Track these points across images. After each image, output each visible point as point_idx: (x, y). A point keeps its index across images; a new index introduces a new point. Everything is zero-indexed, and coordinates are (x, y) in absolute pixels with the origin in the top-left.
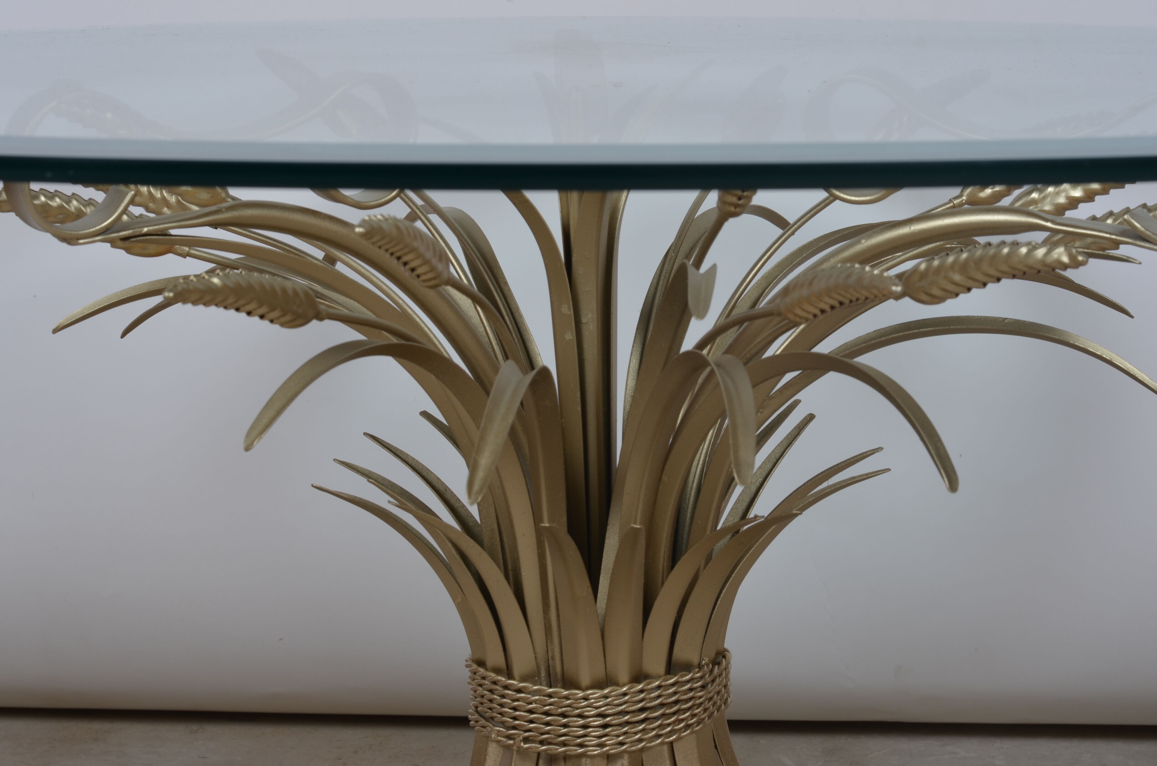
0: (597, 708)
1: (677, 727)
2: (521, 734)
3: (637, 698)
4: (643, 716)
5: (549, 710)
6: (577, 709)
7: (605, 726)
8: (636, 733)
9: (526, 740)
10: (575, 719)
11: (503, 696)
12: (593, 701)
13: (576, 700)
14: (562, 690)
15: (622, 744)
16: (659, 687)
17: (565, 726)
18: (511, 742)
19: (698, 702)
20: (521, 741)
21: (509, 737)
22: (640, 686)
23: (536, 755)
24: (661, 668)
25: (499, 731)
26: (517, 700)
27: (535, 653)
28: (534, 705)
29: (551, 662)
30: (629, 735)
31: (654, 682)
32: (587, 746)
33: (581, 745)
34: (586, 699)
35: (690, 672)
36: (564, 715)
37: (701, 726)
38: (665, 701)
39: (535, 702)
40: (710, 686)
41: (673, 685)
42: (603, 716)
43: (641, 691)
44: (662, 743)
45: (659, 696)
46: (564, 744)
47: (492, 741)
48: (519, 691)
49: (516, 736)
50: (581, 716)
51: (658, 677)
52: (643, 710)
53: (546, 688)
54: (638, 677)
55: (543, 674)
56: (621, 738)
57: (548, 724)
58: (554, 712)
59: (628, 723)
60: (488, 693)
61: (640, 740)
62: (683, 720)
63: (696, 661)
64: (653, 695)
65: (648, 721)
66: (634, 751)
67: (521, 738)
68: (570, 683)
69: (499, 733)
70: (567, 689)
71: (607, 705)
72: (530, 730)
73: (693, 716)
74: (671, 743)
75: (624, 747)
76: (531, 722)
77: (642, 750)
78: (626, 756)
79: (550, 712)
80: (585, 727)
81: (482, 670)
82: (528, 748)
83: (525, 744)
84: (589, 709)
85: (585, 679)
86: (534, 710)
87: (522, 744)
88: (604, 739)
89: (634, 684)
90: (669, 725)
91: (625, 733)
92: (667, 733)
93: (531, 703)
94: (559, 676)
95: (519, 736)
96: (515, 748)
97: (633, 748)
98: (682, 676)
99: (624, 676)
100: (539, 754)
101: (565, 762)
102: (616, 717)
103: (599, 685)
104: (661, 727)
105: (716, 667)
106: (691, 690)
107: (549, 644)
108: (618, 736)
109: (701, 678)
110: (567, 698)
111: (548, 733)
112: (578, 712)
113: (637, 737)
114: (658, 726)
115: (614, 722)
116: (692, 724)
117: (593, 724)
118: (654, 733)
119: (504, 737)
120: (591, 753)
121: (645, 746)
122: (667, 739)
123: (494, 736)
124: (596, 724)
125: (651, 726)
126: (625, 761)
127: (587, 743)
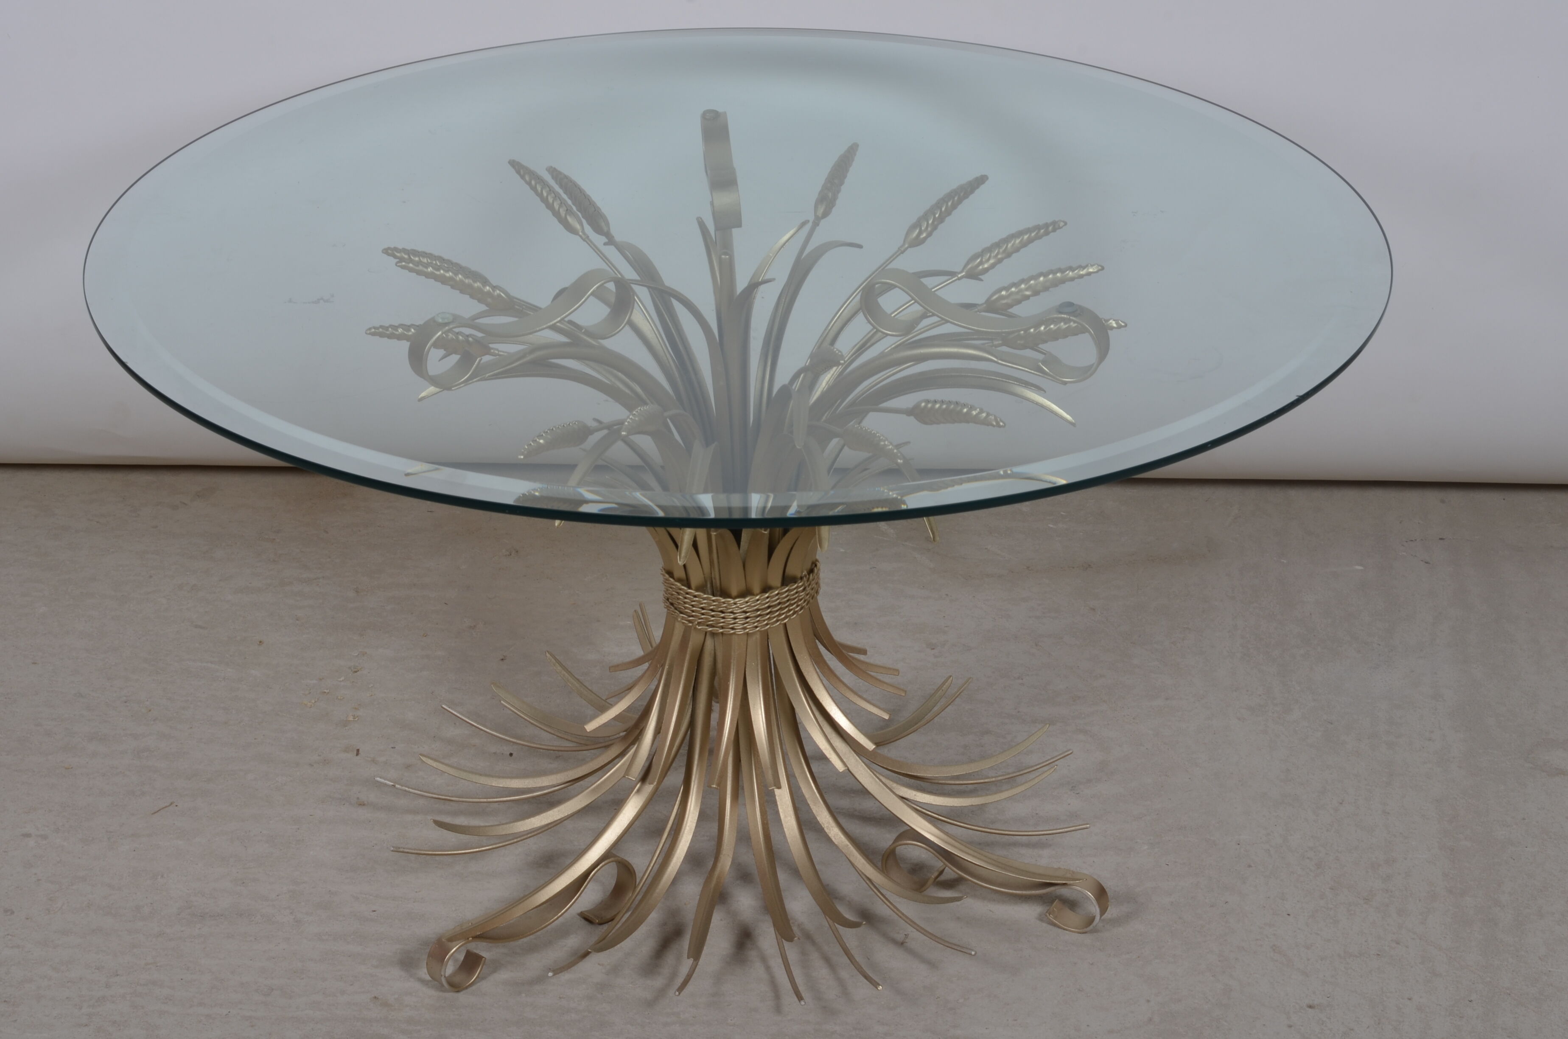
0: (741, 608)
1: (788, 614)
2: (696, 620)
3: (764, 602)
4: (769, 610)
5: (714, 608)
6: (730, 609)
7: (747, 618)
8: (764, 621)
9: (699, 624)
10: (728, 614)
11: (686, 598)
12: (739, 605)
13: (729, 604)
14: (721, 598)
15: (756, 627)
16: (778, 594)
17: (723, 618)
18: (691, 624)
19: (800, 598)
20: (696, 625)
21: (690, 621)
22: (767, 595)
23: (704, 633)
24: (779, 585)
25: (683, 617)
26: (694, 601)
27: (704, 574)
28: (704, 605)
29: (713, 580)
30: (760, 622)
31: (775, 592)
32: (736, 629)
33: (733, 629)
34: (735, 604)
35: (795, 582)
36: (722, 612)
37: (802, 611)
38: (781, 601)
39: (705, 603)
40: (807, 588)
41: (786, 592)
42: (745, 612)
43: (768, 597)
44: (780, 624)
45: (778, 599)
46: (722, 627)
47: (678, 622)
48: (695, 596)
49: (693, 621)
50: (732, 612)
51: (777, 588)
52: (769, 607)
53: (711, 596)
54: (766, 589)
55: (709, 585)
56: (756, 624)
57: (713, 616)
58: (716, 610)
59: (760, 615)
60: (675, 593)
61: (767, 624)
62: (792, 610)
63: (799, 575)
64: (774, 599)
65: (771, 614)
66: (762, 631)
67: (696, 623)
68: (725, 594)
70: (724, 598)
71: (748, 606)
72: (702, 619)
73: (798, 606)
74: (785, 624)
75: (758, 629)
76: (703, 614)
77: (767, 630)
78: (758, 633)
79: (714, 610)
80: (735, 618)
81: (671, 579)
82: (700, 629)
83: (699, 626)
84: (737, 609)
85: (734, 592)
86: (704, 608)
87: (697, 626)
88: (745, 625)
89: (763, 594)
90: (783, 614)
91: (759, 621)
92: (782, 619)
93: (702, 604)
94: (719, 589)
95: (695, 622)
96: (693, 628)
97: (763, 629)
98: (791, 586)
99: (757, 589)
100: (706, 633)
101: (722, 637)
102: (752, 613)
103: (742, 595)
104: (780, 615)
105: (811, 575)
106: (797, 593)
107: (712, 570)
108: (754, 623)
109: (802, 586)
110: (724, 603)
111: (712, 621)
112: (731, 610)
113: (766, 622)
114: (777, 616)
115: (751, 615)
116: (797, 611)
117: (739, 617)
118: (775, 619)
119: (686, 621)
120: (737, 633)
121: (769, 628)
122: (782, 622)
123: (679, 619)
124: (742, 617)
125: (773, 616)
126: (758, 636)
127: (736, 627)
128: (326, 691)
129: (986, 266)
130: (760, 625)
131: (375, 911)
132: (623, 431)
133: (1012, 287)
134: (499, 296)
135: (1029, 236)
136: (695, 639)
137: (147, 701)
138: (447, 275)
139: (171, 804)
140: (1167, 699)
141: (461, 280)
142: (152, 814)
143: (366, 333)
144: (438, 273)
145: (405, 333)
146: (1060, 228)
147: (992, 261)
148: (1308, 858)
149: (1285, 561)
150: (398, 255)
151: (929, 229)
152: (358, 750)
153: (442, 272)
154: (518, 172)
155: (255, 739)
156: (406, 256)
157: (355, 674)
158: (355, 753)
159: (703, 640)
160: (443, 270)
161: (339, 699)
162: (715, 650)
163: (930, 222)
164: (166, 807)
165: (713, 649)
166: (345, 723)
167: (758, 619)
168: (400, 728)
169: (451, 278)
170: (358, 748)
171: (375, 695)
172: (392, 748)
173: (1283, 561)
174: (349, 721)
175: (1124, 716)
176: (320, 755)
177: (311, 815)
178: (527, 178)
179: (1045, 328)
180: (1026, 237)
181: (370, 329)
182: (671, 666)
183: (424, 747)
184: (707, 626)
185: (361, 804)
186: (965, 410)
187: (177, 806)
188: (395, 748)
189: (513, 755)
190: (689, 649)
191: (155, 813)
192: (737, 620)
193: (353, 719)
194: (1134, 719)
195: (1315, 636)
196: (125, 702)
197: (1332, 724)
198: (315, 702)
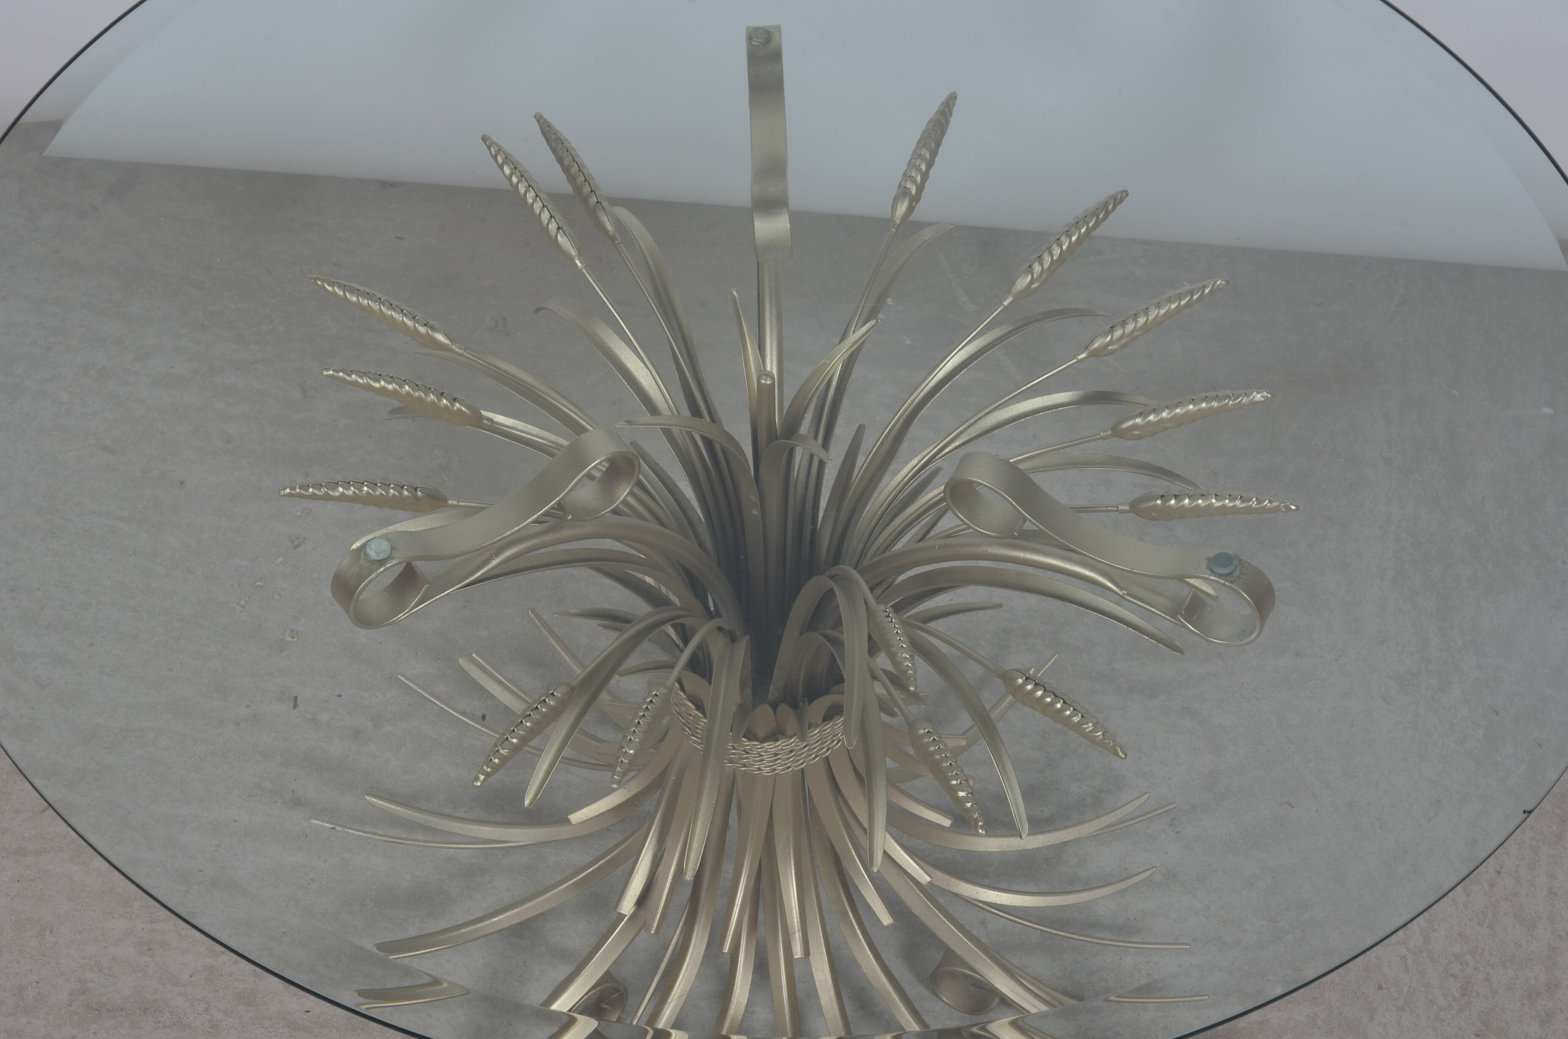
0: (771, 751)
6: (756, 751)
7: (778, 759)
10: (754, 755)
12: (767, 749)
13: (756, 747)
15: (789, 768)
16: (818, 732)
30: (794, 762)
31: (815, 730)
33: (758, 769)
34: (763, 747)
36: (746, 752)
51: (817, 726)
59: (793, 756)
61: (803, 763)
68: (751, 737)
70: (751, 741)
80: (762, 760)
94: (746, 731)
97: (796, 769)
98: (835, 720)
99: (791, 732)
103: (772, 738)
110: (750, 745)
113: (800, 761)
126: (790, 774)
130: (793, 766)
134: (460, 411)
135: (1178, 305)
138: (390, 387)
141: (408, 393)
152: (296, 698)
153: (383, 383)
155: (170, 670)
157: (297, 550)
158: (293, 704)
160: (384, 381)
161: (275, 598)
166: (282, 645)
167: (791, 760)
168: (349, 657)
169: (395, 391)
170: (296, 695)
172: (338, 696)
176: (249, 706)
177: (235, 821)
180: (1173, 306)
183: (377, 696)
185: (296, 803)
188: (341, 695)
189: (487, 717)
192: (764, 762)
193: (291, 640)
196: (13, 591)
198: (246, 602)
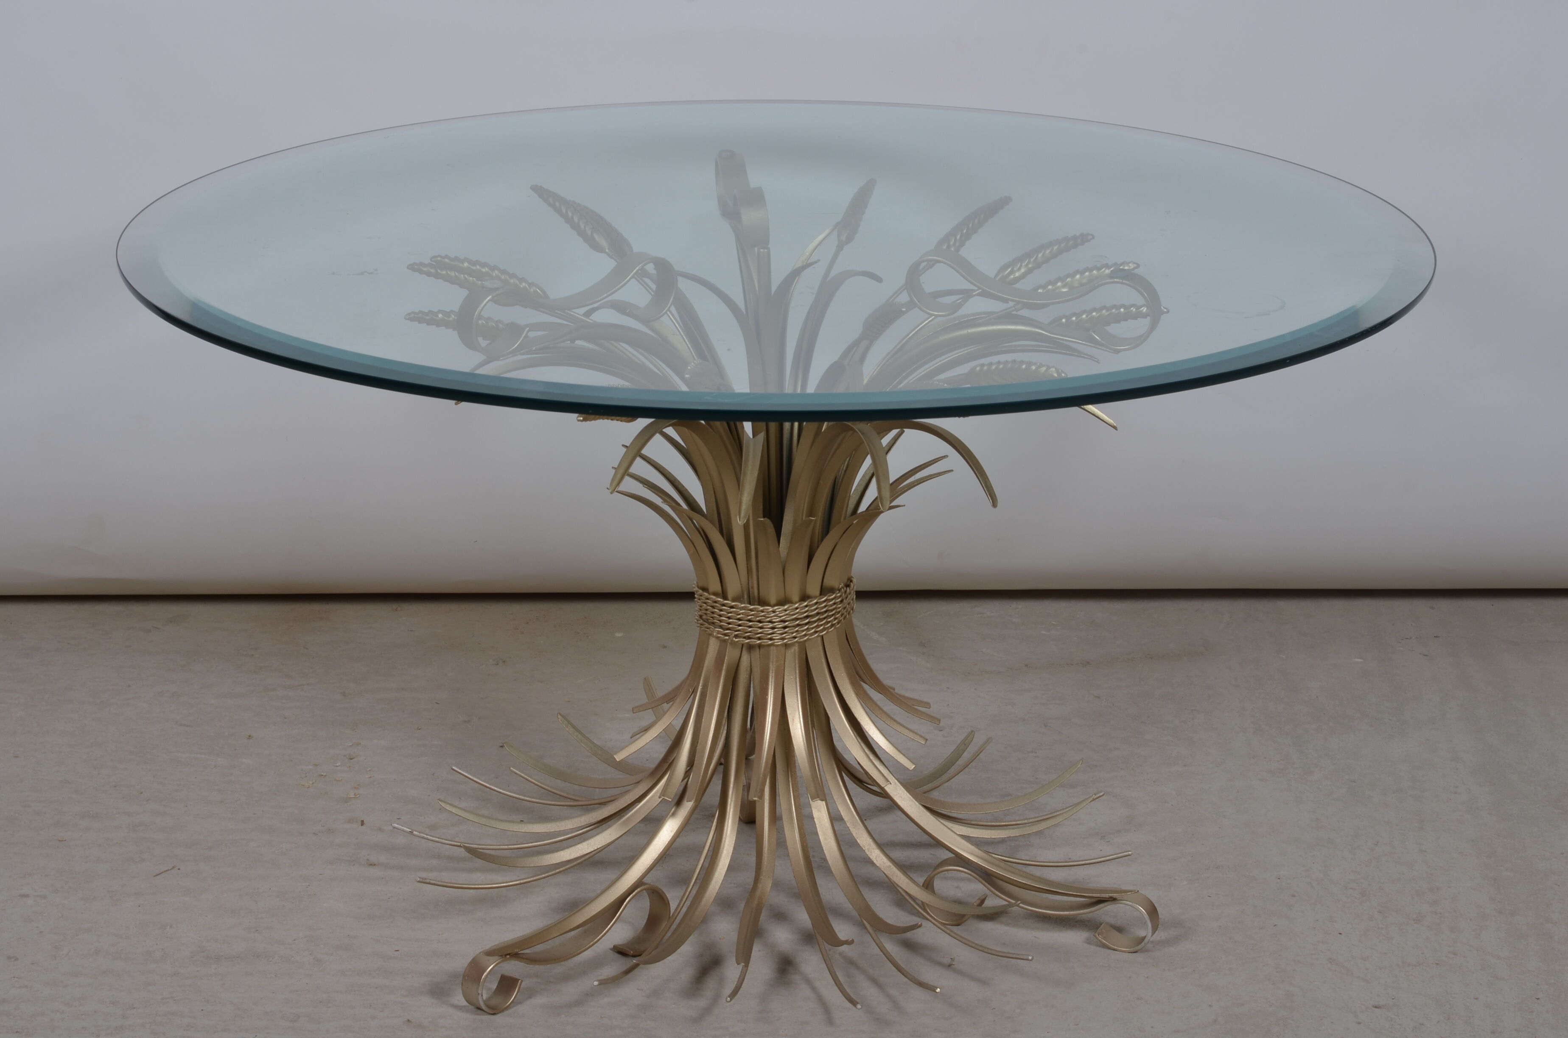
0: (780, 617)
1: (826, 626)
2: (733, 633)
3: (804, 610)
4: (807, 621)
5: (751, 618)
6: (768, 617)
7: (785, 627)
8: (803, 631)
9: (736, 636)
10: (767, 624)
11: (721, 610)
12: (778, 613)
13: (768, 612)
14: (759, 607)
15: (795, 637)
16: (816, 603)
17: (761, 628)
18: (727, 638)
19: (838, 610)
20: (733, 637)
21: (725, 635)
22: (806, 604)
23: (741, 645)
24: (817, 593)
25: (718, 631)
26: (731, 613)
27: (741, 584)
28: (741, 616)
29: (751, 590)
30: (799, 632)
31: (814, 600)
32: (774, 639)
33: (771, 639)
34: (774, 612)
35: (834, 593)
36: (760, 622)
37: (840, 625)
38: (820, 611)
39: (742, 614)
40: (845, 600)
41: (824, 601)
42: (784, 621)
43: (806, 606)
44: (818, 636)
45: (816, 609)
46: (759, 639)
47: (714, 637)
48: (732, 607)
49: (730, 634)
50: (770, 622)
51: (815, 597)
52: (807, 617)
53: (749, 606)
54: (804, 598)
55: (746, 596)
56: (794, 634)
57: (750, 627)
58: (754, 620)
59: (798, 625)
60: (710, 608)
61: (805, 635)
62: (829, 622)
63: (837, 587)
64: (813, 608)
65: (810, 624)
66: (801, 642)
67: (733, 635)
68: (763, 602)
69: (718, 632)
70: (762, 606)
71: (787, 615)
72: (739, 631)
73: (835, 619)
74: (822, 636)
75: (796, 639)
76: (740, 625)
77: (805, 641)
78: (797, 645)
79: (752, 620)
80: (773, 628)
81: (706, 594)
82: (736, 641)
83: (736, 639)
84: (775, 617)
85: (773, 601)
86: (742, 619)
87: (734, 639)
88: (784, 635)
89: (802, 602)
90: (821, 625)
91: (797, 631)
92: (820, 630)
93: (739, 615)
94: (756, 598)
95: (732, 634)
96: (729, 641)
97: (802, 640)
98: (829, 596)
99: (796, 598)
100: (743, 645)
101: (760, 650)
102: (791, 622)
103: (781, 603)
104: (818, 626)
105: (848, 588)
106: (834, 604)
107: (750, 579)
108: (793, 633)
109: (840, 596)
110: (762, 611)
111: (750, 632)
112: (768, 619)
113: (804, 633)
114: (816, 626)
115: (790, 625)
116: (835, 624)
117: (778, 626)
118: (813, 630)
119: (722, 635)
120: (776, 644)
121: (808, 639)
122: (821, 634)
123: (715, 634)
124: (780, 626)
125: (812, 626)
126: (796, 648)
127: (774, 638)
128: (323, 774)
129: (1017, 274)
130: (799, 635)
131: (398, 951)
132: (687, 374)
133: (1048, 285)
134: (536, 292)
135: (1059, 246)
136: (731, 654)
137: (138, 785)
139: (173, 867)
140: (1185, 766)
142: (154, 876)
143: (405, 319)
144: (474, 268)
145: (446, 318)
146: (1088, 241)
147: (1023, 270)
148: (1352, 888)
149: (1284, 657)
150: (425, 269)
151: (957, 244)
152: (362, 821)
154: (541, 196)
156: (433, 271)
157: (352, 760)
158: (360, 823)
159: (739, 655)
160: (479, 266)
161: (337, 781)
162: (751, 666)
163: (958, 237)
164: (168, 870)
165: (749, 665)
166: (347, 800)
167: (797, 629)
168: (404, 802)
171: (374, 776)
172: (398, 819)
173: (1282, 656)
174: (350, 798)
175: (1144, 780)
176: (324, 826)
177: (321, 874)
178: (551, 201)
179: (1087, 316)
180: (1055, 248)
181: (409, 314)
182: (705, 686)
183: (431, 818)
184: (744, 638)
185: (371, 865)
186: (1024, 366)
187: (179, 869)
188: (400, 819)
190: (725, 665)
191: (158, 875)
192: (776, 630)
193: (354, 796)
194: (1154, 782)
195: (1324, 714)
196: (115, 787)
197: (1355, 782)
198: (313, 783)
